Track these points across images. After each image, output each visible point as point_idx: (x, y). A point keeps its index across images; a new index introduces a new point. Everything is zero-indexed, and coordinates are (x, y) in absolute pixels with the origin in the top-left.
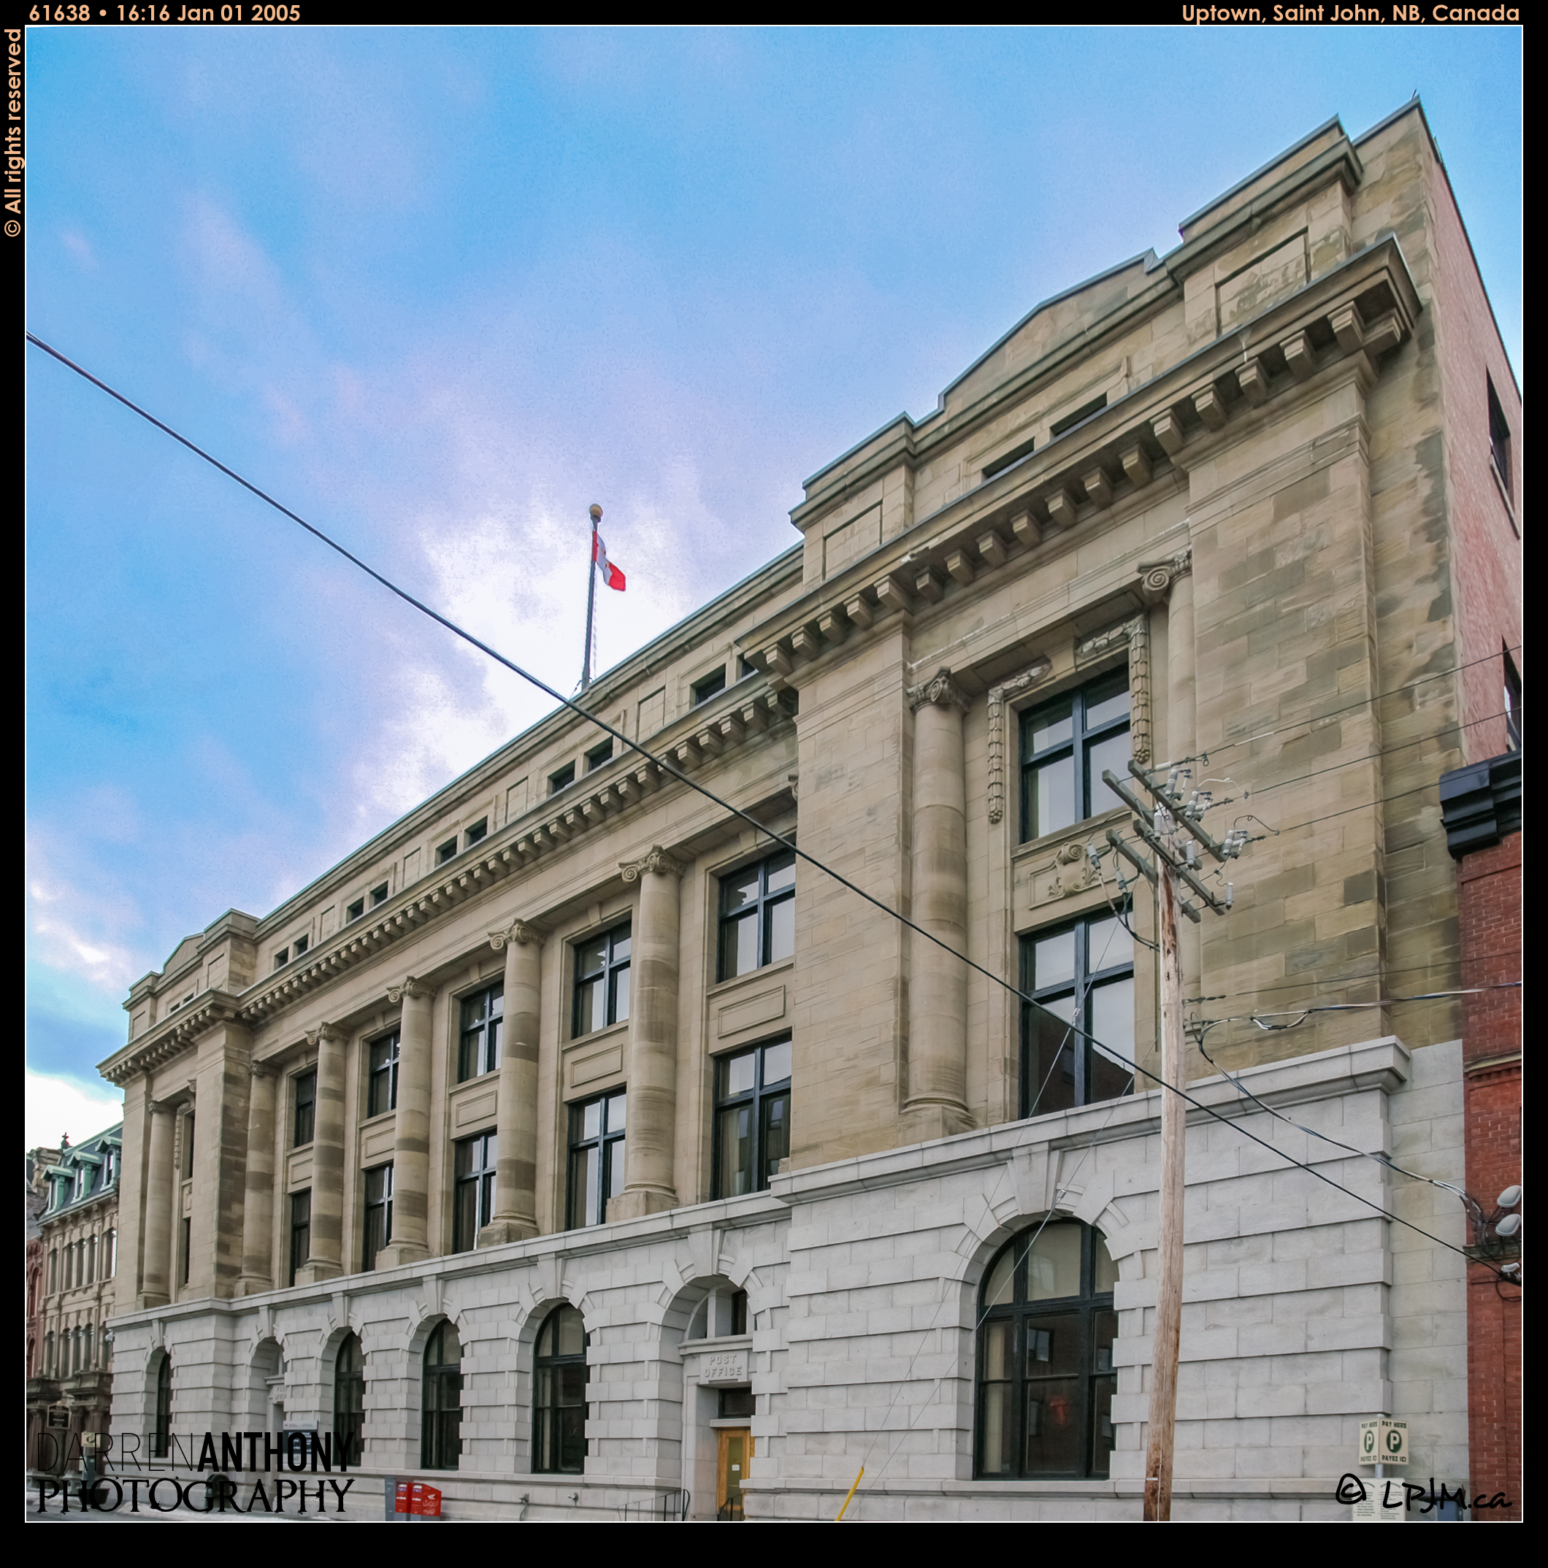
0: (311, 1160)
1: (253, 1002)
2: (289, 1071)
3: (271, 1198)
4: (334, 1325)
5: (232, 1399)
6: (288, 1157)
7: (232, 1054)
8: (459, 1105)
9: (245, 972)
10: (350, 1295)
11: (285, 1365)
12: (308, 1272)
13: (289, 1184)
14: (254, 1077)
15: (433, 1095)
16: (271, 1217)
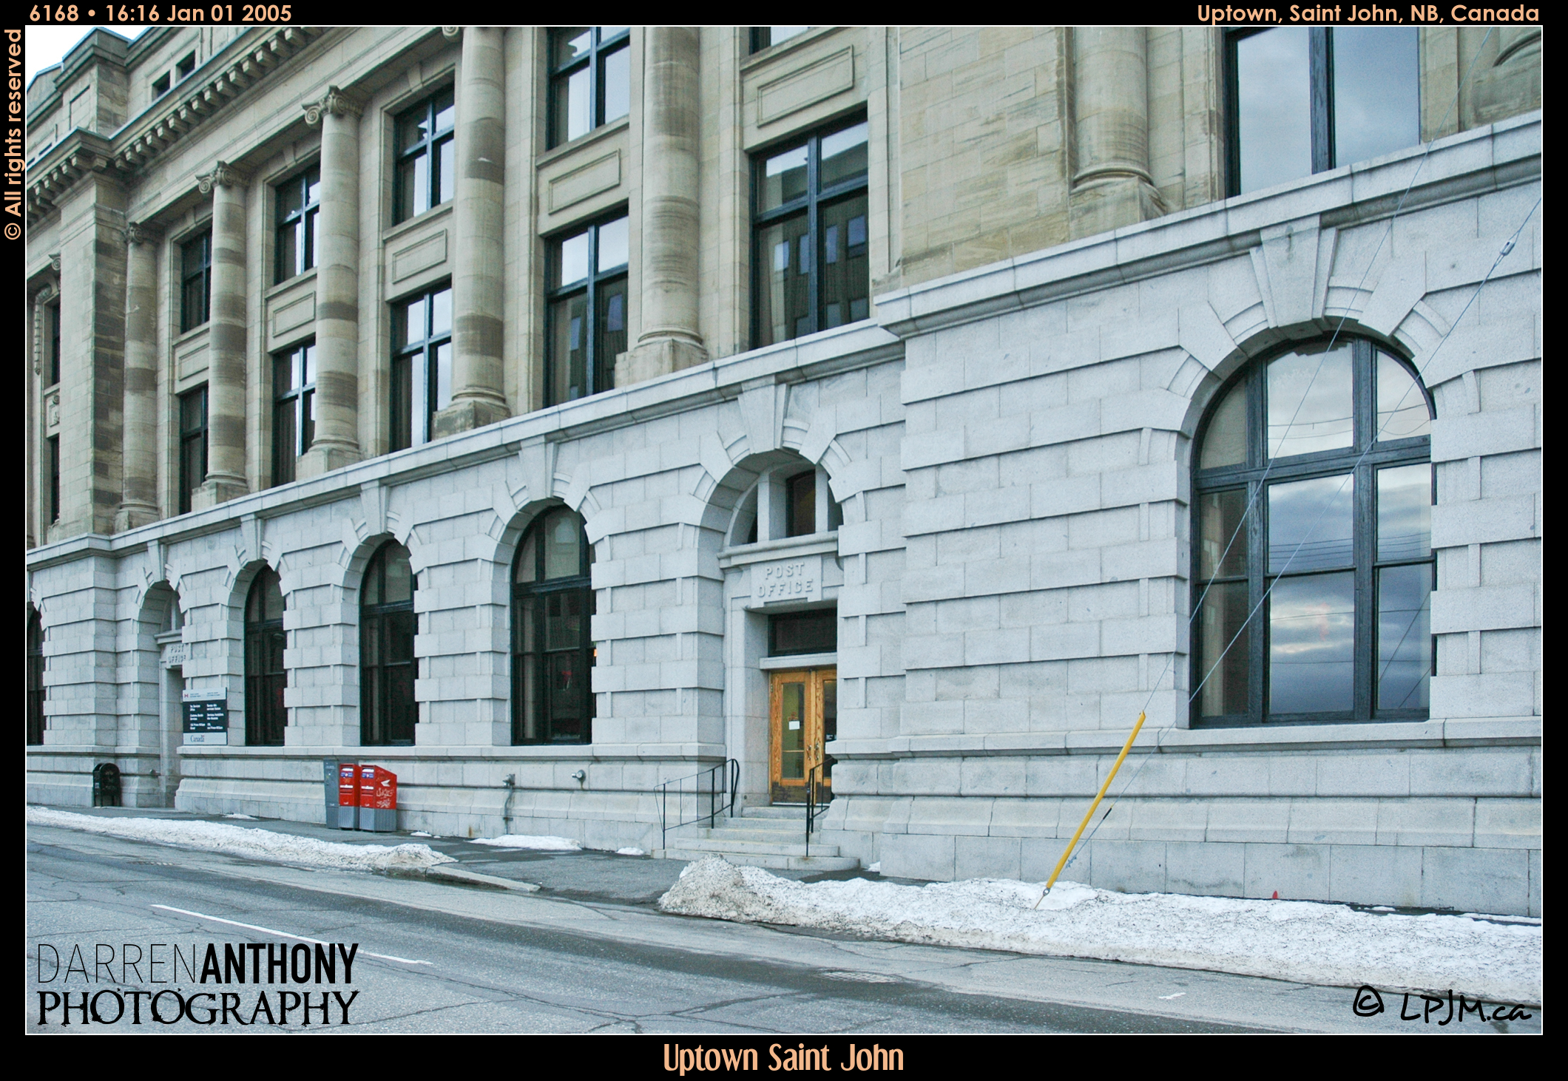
0: (207, 345)
1: (129, 145)
2: (172, 235)
3: (155, 401)
4: (243, 559)
5: (117, 665)
6: (174, 347)
7: (104, 216)
8: (396, 255)
9: (116, 109)
10: (264, 517)
11: (181, 618)
12: (208, 492)
13: (177, 382)
14: (131, 245)
15: (362, 244)
16: (155, 426)
